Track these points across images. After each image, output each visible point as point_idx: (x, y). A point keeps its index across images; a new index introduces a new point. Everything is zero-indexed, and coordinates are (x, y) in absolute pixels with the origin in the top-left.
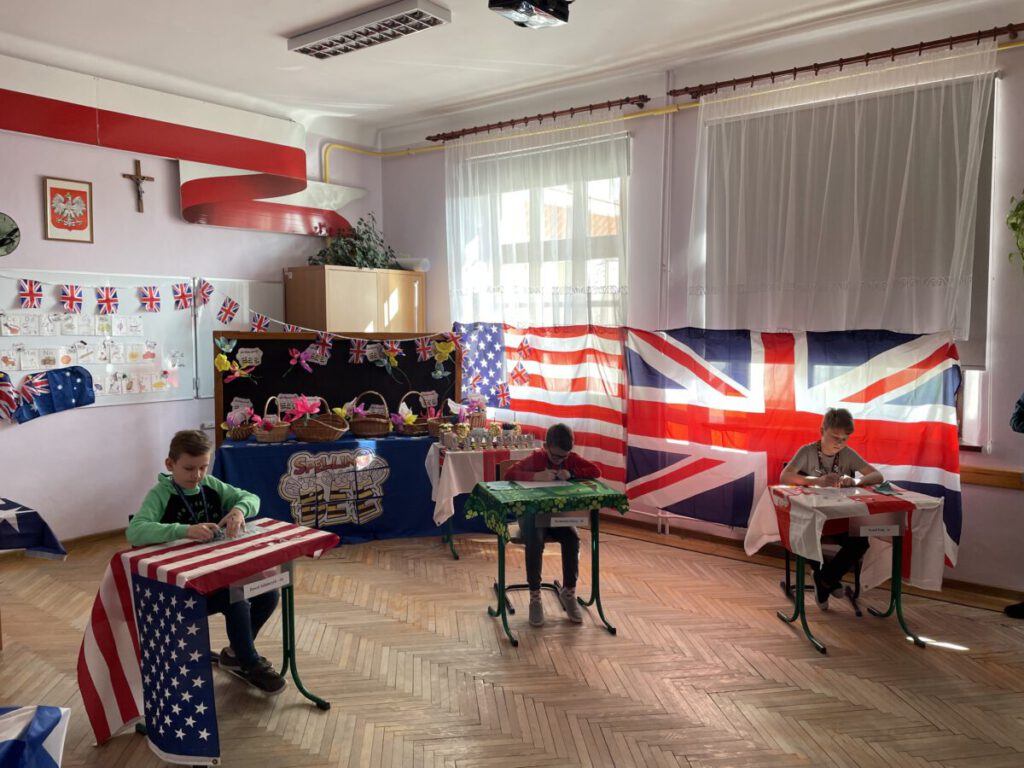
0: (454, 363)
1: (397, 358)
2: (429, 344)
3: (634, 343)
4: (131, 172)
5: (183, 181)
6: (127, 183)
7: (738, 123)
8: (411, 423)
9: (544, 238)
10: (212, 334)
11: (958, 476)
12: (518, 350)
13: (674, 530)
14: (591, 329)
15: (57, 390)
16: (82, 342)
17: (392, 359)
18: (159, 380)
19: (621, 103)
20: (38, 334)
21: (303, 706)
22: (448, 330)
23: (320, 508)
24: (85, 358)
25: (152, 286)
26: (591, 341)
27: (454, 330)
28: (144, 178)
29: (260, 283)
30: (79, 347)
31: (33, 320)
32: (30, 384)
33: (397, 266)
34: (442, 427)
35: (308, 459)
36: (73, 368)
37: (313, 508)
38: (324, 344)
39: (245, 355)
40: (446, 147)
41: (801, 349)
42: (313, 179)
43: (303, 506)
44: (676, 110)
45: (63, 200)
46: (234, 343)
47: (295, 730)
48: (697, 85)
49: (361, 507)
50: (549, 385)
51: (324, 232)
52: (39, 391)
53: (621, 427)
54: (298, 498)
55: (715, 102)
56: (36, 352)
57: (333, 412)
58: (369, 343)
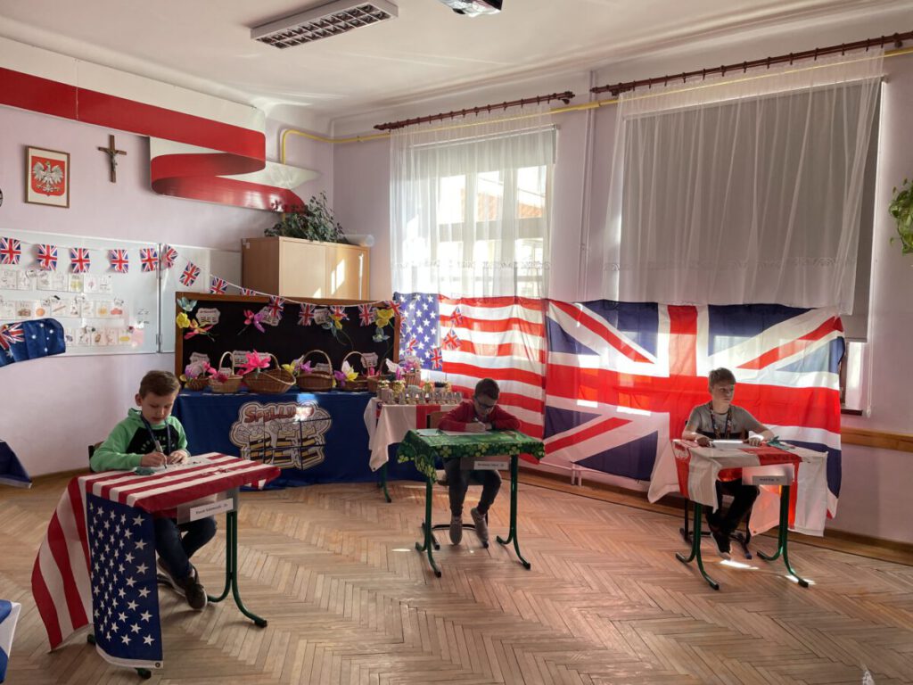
0: (393, 328)
1: (343, 322)
2: (371, 310)
3: (554, 313)
4: (106, 145)
5: (152, 157)
6: (102, 156)
7: (652, 119)
8: (352, 380)
9: (476, 219)
10: (174, 294)
11: (839, 436)
12: (451, 318)
13: (586, 482)
14: (516, 300)
15: (31, 339)
16: (56, 297)
17: (337, 322)
18: (125, 335)
19: (549, 98)
20: (16, 288)
21: (242, 623)
22: (389, 299)
23: (268, 454)
24: (58, 312)
25: (121, 249)
26: (517, 311)
27: (394, 299)
28: (117, 152)
29: (220, 251)
30: (53, 301)
31: (11, 275)
32: (7, 333)
33: (344, 241)
34: (381, 384)
35: (258, 409)
36: (47, 320)
37: (261, 454)
38: (276, 307)
39: (204, 315)
40: (391, 135)
41: (703, 320)
42: (271, 160)
43: (252, 452)
44: (597, 106)
45: (43, 167)
46: (194, 304)
47: (234, 645)
48: (617, 83)
49: (304, 454)
50: (477, 349)
51: (280, 209)
52: (15, 339)
53: (540, 389)
54: (248, 444)
55: (633, 99)
56: (14, 304)
57: (282, 368)
58: (318, 308)
